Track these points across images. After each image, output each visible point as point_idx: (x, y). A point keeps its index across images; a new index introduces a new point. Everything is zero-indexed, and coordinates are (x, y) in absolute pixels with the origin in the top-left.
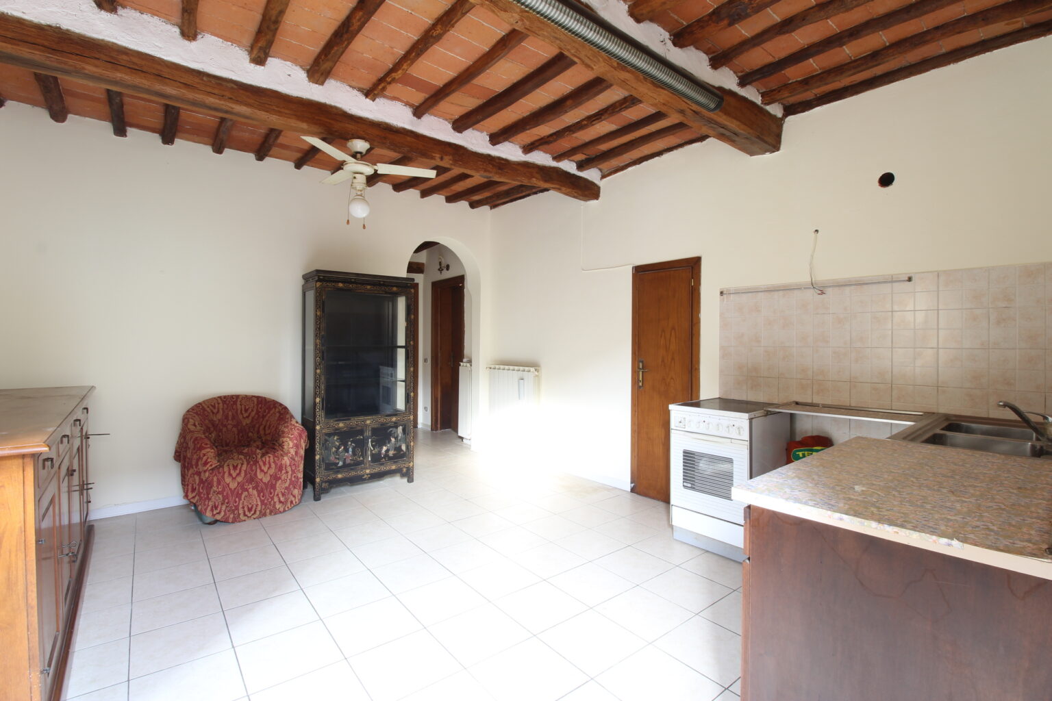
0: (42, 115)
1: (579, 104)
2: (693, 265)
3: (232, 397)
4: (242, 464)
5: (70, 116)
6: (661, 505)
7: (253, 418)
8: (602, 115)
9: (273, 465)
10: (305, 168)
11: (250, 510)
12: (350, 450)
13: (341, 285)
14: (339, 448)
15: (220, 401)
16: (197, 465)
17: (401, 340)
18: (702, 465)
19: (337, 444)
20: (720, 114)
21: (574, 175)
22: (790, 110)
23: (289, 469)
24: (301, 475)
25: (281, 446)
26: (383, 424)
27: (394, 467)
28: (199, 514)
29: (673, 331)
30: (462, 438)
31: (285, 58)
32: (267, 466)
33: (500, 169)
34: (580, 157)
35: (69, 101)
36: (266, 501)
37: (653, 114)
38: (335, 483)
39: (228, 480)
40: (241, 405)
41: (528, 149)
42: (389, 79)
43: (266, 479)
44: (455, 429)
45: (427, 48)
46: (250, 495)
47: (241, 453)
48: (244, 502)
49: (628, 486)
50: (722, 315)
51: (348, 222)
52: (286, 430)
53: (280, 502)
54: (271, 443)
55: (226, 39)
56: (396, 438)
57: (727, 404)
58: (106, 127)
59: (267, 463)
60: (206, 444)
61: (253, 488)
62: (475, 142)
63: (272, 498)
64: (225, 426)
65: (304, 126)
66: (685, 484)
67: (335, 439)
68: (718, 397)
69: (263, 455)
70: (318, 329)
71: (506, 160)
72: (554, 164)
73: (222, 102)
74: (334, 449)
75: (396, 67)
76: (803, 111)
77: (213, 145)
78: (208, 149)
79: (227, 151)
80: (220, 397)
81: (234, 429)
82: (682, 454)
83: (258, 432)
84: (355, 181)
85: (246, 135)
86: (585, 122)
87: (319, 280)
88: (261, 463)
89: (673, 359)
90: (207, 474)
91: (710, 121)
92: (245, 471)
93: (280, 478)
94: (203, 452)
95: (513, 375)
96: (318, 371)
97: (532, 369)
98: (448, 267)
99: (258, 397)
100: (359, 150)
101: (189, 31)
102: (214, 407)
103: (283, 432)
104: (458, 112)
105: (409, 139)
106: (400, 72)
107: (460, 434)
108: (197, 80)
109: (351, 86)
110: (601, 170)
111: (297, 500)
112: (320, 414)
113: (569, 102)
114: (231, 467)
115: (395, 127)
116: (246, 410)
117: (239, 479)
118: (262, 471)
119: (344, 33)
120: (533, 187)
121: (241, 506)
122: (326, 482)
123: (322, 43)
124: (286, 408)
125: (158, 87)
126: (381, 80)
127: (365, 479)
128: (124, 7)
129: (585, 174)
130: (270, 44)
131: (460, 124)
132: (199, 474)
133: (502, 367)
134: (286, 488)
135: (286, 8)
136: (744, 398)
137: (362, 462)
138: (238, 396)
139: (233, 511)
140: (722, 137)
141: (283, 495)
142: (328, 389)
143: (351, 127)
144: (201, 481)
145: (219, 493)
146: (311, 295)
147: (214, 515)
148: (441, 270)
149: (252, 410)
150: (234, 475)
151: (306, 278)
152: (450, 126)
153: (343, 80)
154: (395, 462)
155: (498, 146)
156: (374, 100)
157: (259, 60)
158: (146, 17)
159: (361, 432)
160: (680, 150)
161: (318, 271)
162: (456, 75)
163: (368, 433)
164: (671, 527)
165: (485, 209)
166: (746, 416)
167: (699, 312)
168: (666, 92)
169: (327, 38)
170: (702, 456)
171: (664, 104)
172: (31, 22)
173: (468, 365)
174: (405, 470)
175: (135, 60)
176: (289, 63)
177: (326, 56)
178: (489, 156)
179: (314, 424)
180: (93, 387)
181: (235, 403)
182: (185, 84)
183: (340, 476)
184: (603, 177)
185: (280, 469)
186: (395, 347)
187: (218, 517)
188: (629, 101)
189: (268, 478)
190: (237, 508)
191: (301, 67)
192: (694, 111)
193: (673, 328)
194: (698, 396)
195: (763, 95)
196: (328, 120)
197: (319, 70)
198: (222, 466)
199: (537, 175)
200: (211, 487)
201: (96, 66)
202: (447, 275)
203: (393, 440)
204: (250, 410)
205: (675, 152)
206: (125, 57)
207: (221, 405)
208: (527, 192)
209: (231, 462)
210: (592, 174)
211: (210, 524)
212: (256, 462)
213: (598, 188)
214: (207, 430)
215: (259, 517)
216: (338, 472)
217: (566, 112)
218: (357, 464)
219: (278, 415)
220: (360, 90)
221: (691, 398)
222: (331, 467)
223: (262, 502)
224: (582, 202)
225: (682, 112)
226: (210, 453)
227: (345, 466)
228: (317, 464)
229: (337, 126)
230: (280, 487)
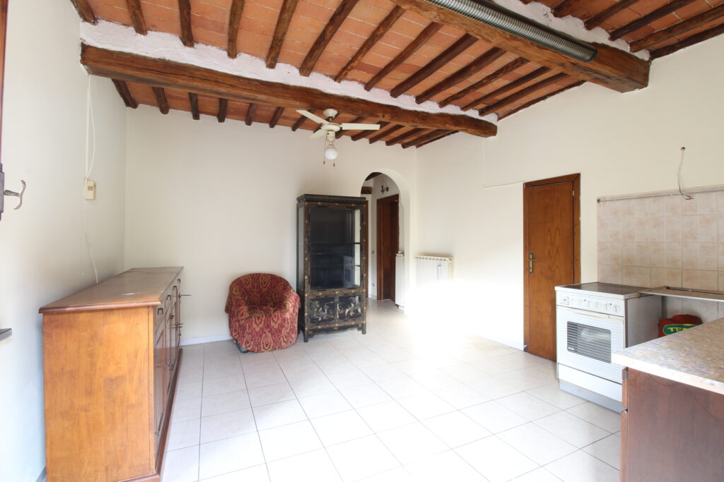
0: (156, 110)
1: (481, 68)
2: (574, 180)
3: (257, 274)
4: (262, 316)
5: (170, 110)
6: (549, 363)
7: (268, 287)
8: (498, 74)
9: (280, 318)
10: (298, 130)
11: (267, 345)
12: (326, 310)
13: (320, 203)
14: (319, 308)
15: (250, 277)
16: (237, 316)
17: (357, 239)
18: (584, 334)
19: (318, 306)
20: (595, 63)
21: (477, 119)
22: (655, 54)
23: (289, 321)
24: (296, 325)
25: (285, 306)
26: (346, 294)
27: (353, 323)
28: (239, 346)
29: (557, 232)
30: (398, 306)
31: (286, 63)
32: (277, 318)
33: (423, 120)
34: (482, 106)
35: (169, 101)
36: (276, 340)
37: (539, 69)
38: (316, 332)
39: (255, 326)
40: (262, 279)
41: (443, 104)
42: (349, 68)
43: (276, 327)
44: (393, 299)
45: (374, 44)
46: (267, 336)
47: (262, 309)
48: (263, 340)
49: (521, 346)
50: (599, 218)
51: (324, 163)
52: (287, 296)
53: (284, 341)
54: (280, 305)
55: (253, 55)
56: (355, 304)
57: (604, 287)
58: (189, 115)
59: (276, 316)
60: (243, 303)
61: (269, 332)
62: (405, 103)
63: (280, 339)
64: (253, 292)
65: (298, 103)
66: (569, 348)
67: (317, 303)
68: (596, 281)
69: (274, 311)
70: (306, 232)
71: (427, 113)
72: (462, 113)
73: (251, 94)
74: (316, 309)
75: (354, 58)
76: (668, 53)
77: (246, 121)
78: (243, 123)
79: (254, 123)
80: (250, 274)
81: (258, 294)
82: (566, 325)
83: (271, 297)
84: (328, 136)
85: (264, 113)
86: (485, 81)
87: (307, 201)
88: (273, 316)
89: (557, 252)
90: (243, 321)
91: (586, 69)
92: (264, 321)
93: (284, 327)
94: (241, 308)
95: (433, 263)
96: (306, 259)
97: (447, 259)
98: (387, 189)
99: (271, 275)
100: (331, 116)
101: (232, 54)
102: (247, 280)
103: (286, 297)
104: (394, 84)
105: (362, 105)
106: (356, 62)
107: (397, 303)
108: (237, 82)
109: (325, 75)
110: (497, 114)
111: (294, 341)
112: (308, 287)
113: (473, 68)
114: (256, 318)
115: (354, 99)
116: (265, 283)
117: (261, 326)
118: (274, 321)
119: (322, 41)
120: (446, 130)
122: (311, 330)
123: (308, 50)
124: (287, 282)
125: (216, 88)
126: (344, 69)
127: (335, 330)
128: (197, 43)
129: (485, 118)
130: (278, 54)
131: (395, 92)
132: (238, 321)
133: (425, 257)
134: (288, 333)
135: (287, 31)
136: (619, 283)
137: (333, 319)
138: (260, 274)
139: (257, 346)
140: (596, 80)
141: (286, 337)
142: (312, 270)
143: (326, 101)
144: (240, 326)
145: (249, 334)
146: (302, 210)
147: (246, 347)
148: (383, 191)
149: (268, 283)
150: (258, 323)
151: (299, 199)
152: (389, 94)
153: (321, 71)
154: (354, 320)
155: (421, 104)
156: (339, 82)
157: (271, 65)
158: (209, 47)
159: (333, 299)
160: (561, 94)
161: (306, 195)
162: (392, 59)
163: (337, 300)
164: (558, 380)
165: (413, 148)
166: (622, 297)
167: (579, 215)
168: (549, 52)
169: (311, 46)
170: (584, 327)
171: (548, 61)
172: (150, 58)
173: (402, 255)
174: (360, 325)
175: (204, 74)
176: (288, 65)
177: (310, 57)
178: (416, 111)
179: (304, 293)
180: (183, 268)
181: (258, 278)
182: (231, 85)
183: (319, 327)
184: (499, 119)
186: (353, 244)
187: (249, 349)
188: (520, 62)
190: (259, 344)
191: (296, 66)
192: (573, 64)
193: (557, 229)
194: (579, 281)
195: (631, 45)
196: (312, 98)
197: (305, 69)
198: (251, 317)
199: (450, 122)
200: (245, 330)
201: (184, 80)
202: (387, 194)
203: (353, 305)
205: (557, 96)
206: (198, 73)
207: (251, 279)
208: (442, 135)
209: (257, 315)
210: (490, 118)
211: (244, 352)
212: (271, 315)
213: (496, 127)
214: (243, 295)
215: (272, 351)
216: (318, 325)
217: (471, 75)
218: (331, 320)
219: (283, 286)
220: (331, 77)
221: (573, 281)
222: (314, 321)
223: (274, 341)
224: (484, 138)
225: (563, 65)
226: (244, 309)
227: (323, 321)
228: (306, 319)
229: (318, 101)
230: (284, 332)
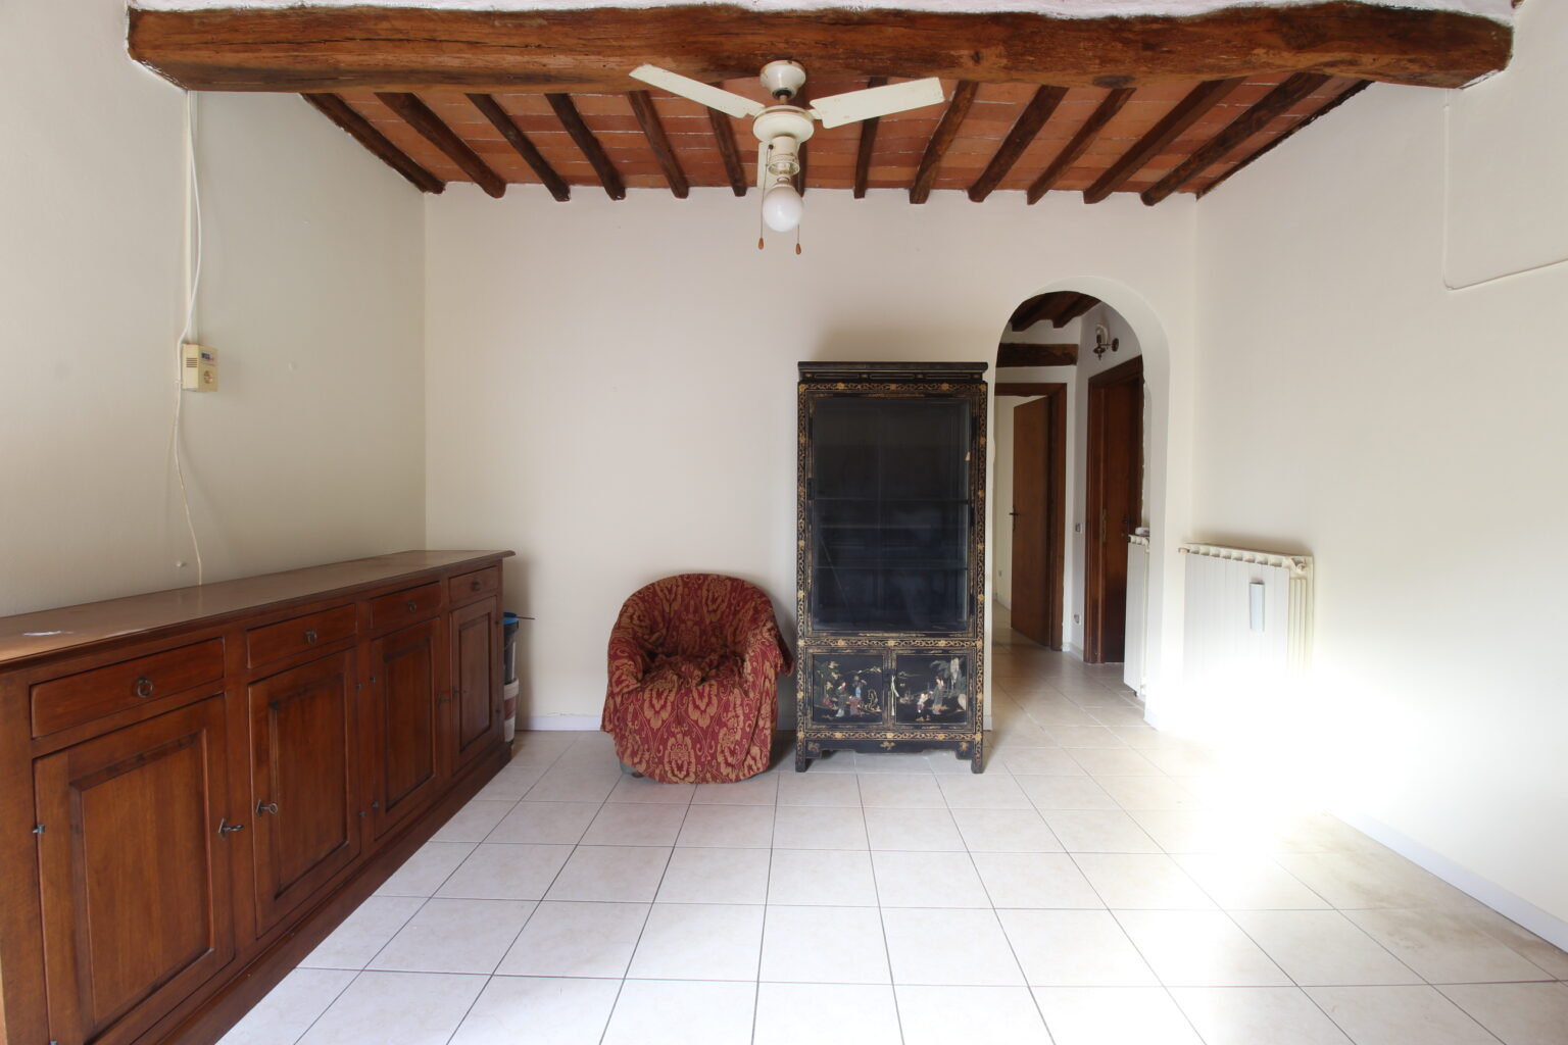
4: (670, 691)
5: (509, 186)
7: (723, 613)
9: (715, 700)
12: (858, 690)
13: (841, 386)
14: (836, 684)
15: (680, 583)
19: (835, 676)
23: (740, 711)
26: (919, 651)
27: (941, 737)
30: (1130, 692)
32: (706, 700)
33: (1147, 47)
36: (703, 760)
38: (830, 747)
39: (649, 713)
40: (708, 591)
43: (704, 722)
46: (679, 744)
47: (680, 672)
48: (670, 754)
51: (761, 243)
53: (728, 764)
56: (947, 681)
59: (706, 694)
60: (623, 652)
61: (686, 734)
63: (714, 756)
64: (684, 622)
67: (831, 666)
69: (702, 681)
70: (801, 469)
71: (1168, 21)
73: (526, 58)
74: (829, 685)
77: (670, 185)
78: (668, 193)
79: (695, 192)
80: (682, 576)
81: (696, 628)
84: (774, 152)
85: (698, 151)
87: (804, 380)
88: (697, 695)
92: (673, 703)
93: (725, 724)
94: (617, 663)
95: (1238, 569)
96: (802, 543)
97: (1287, 561)
98: (1115, 345)
99: (733, 581)
100: (781, 85)
102: (670, 591)
107: (1127, 681)
108: (487, 30)
111: (760, 765)
112: (805, 620)
114: (654, 695)
115: (856, 14)
116: (714, 600)
117: (665, 715)
118: (697, 707)
121: (666, 760)
122: (815, 741)
127: (883, 750)
133: (1213, 550)
134: (738, 743)
137: (879, 717)
138: (706, 576)
139: (658, 765)
141: (733, 753)
147: (634, 764)
149: (723, 601)
150: (658, 707)
154: (944, 727)
159: (878, 659)
161: (801, 364)
163: (892, 664)
165: (1179, 202)
173: (1144, 540)
174: (964, 746)
175: (398, 24)
178: (1113, 19)
179: (795, 636)
181: (700, 587)
182: (468, 43)
185: (726, 710)
189: (708, 721)
190: (661, 761)
196: (712, 39)
198: (643, 690)
200: (627, 721)
203: (941, 683)
204: (719, 600)
206: (385, 25)
207: (681, 588)
209: (659, 685)
211: (633, 777)
212: (689, 691)
213: (1505, 32)
215: (693, 784)
216: (834, 728)
218: (873, 719)
219: (751, 612)
222: (821, 715)
223: (698, 758)
224: (1447, 95)
226: (626, 666)
227: (848, 719)
228: (801, 706)
229: (731, 45)
230: (726, 739)
